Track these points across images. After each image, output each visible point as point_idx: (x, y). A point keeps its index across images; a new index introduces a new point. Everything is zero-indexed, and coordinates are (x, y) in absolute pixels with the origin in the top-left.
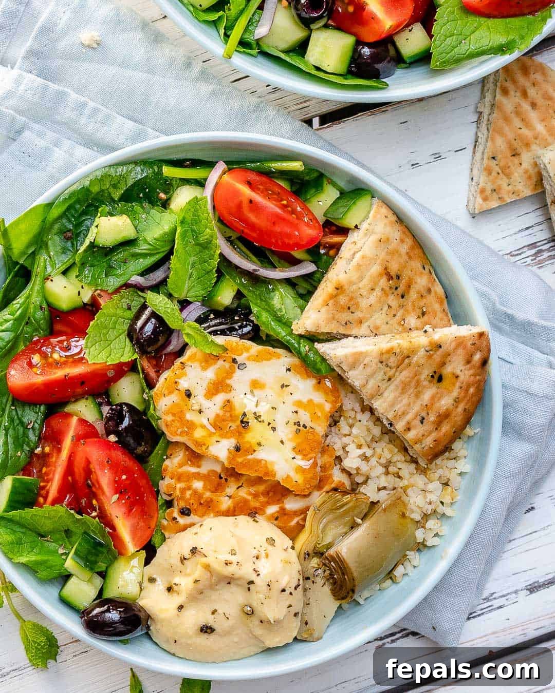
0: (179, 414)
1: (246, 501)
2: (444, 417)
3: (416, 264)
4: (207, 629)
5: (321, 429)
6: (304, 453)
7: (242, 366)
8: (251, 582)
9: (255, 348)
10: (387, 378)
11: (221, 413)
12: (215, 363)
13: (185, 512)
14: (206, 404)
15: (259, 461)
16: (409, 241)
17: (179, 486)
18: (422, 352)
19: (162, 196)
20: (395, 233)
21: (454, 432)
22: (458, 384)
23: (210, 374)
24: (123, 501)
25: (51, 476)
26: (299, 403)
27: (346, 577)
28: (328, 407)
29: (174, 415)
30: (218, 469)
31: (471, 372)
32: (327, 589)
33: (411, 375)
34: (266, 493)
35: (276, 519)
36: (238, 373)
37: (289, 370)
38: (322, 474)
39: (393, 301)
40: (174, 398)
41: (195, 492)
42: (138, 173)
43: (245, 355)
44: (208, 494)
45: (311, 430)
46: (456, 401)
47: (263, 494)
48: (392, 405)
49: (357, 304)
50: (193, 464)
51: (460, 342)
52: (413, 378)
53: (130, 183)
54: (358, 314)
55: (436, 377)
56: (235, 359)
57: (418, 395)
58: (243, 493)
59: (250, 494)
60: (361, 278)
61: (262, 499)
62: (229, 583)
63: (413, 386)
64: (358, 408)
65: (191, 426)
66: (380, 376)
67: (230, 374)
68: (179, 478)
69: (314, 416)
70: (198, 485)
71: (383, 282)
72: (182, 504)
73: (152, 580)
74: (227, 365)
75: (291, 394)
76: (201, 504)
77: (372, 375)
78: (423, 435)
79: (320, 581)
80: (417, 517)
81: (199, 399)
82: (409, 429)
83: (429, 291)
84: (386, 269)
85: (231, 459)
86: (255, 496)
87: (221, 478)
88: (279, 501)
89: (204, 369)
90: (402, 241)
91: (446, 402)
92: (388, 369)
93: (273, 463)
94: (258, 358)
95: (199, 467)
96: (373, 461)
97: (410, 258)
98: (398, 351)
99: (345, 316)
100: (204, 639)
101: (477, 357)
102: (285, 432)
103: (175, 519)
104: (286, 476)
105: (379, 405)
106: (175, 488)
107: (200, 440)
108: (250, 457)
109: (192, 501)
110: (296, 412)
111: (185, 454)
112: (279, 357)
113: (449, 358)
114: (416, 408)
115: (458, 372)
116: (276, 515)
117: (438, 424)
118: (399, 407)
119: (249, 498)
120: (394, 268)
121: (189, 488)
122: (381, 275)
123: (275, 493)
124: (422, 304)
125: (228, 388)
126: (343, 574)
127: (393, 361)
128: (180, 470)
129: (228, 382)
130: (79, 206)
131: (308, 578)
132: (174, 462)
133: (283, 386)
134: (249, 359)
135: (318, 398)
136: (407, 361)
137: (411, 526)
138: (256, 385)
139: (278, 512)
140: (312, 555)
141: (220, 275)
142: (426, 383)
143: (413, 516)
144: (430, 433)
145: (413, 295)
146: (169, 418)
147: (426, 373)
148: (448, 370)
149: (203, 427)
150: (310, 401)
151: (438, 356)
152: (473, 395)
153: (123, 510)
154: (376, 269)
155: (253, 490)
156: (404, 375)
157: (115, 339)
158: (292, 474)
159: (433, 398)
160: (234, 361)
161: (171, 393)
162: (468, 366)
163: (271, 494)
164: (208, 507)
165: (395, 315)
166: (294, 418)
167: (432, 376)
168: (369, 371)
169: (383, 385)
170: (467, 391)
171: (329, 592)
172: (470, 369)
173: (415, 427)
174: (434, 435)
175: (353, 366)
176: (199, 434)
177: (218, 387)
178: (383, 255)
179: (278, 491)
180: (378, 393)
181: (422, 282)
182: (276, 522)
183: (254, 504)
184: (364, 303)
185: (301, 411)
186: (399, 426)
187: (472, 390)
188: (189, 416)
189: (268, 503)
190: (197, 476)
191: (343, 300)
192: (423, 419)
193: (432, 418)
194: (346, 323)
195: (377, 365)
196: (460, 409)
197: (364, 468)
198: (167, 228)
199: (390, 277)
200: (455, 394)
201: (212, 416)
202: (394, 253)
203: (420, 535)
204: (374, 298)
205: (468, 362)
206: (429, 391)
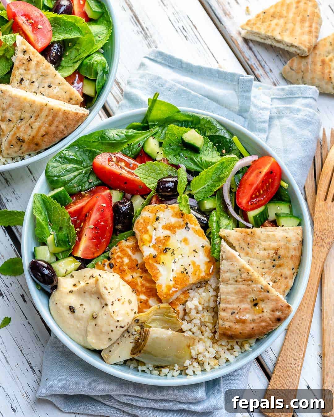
0: (146, 222)
1: (137, 284)
2: (243, 322)
3: (291, 264)
4: (72, 309)
5: (192, 280)
6: (176, 282)
7: (187, 228)
8: (106, 305)
9: (198, 227)
10: (236, 279)
11: (162, 238)
12: (179, 218)
13: (111, 266)
14: (160, 229)
15: (157, 269)
16: (297, 254)
17: (119, 254)
18: (259, 286)
19: (224, 151)
20: (295, 244)
21: (240, 333)
22: (260, 315)
23: (173, 220)
24: (94, 232)
26: (194, 263)
27: (143, 342)
28: (203, 274)
29: (144, 221)
30: (139, 262)
31: (270, 316)
32: (131, 346)
33: (246, 290)
34: (147, 288)
35: (141, 302)
36: (184, 229)
37: (203, 247)
38: (175, 301)
39: (269, 263)
40: (152, 216)
41: (122, 262)
42: (223, 133)
43: (193, 226)
44: (126, 268)
45: (188, 277)
46: (253, 320)
47: (146, 288)
48: (228, 293)
49: (253, 247)
50: (132, 251)
51: (277, 300)
52: (246, 292)
53: (217, 134)
54: (250, 251)
55: (255, 302)
56: (187, 223)
57: (241, 301)
58: (139, 281)
59: (141, 283)
60: (265, 241)
61: (144, 289)
62: (98, 298)
63: (242, 296)
64: (214, 286)
65: (146, 232)
66: (234, 275)
67: (180, 227)
68: (122, 251)
69: (194, 273)
70: (126, 260)
71: (272, 252)
72: (112, 261)
73: (72, 276)
74: (182, 223)
75: (195, 256)
76: (120, 268)
77: (232, 272)
78: (227, 319)
79: (132, 339)
80: (194, 353)
81: (159, 225)
82: (224, 310)
83: (286, 278)
84: (278, 249)
85: (148, 258)
86: (142, 285)
87: (137, 266)
88: (149, 296)
89: (173, 216)
90: (295, 249)
91: (247, 317)
92: (240, 276)
93: (161, 275)
94: (196, 231)
95: (133, 254)
96: (199, 315)
97: (291, 258)
98: (250, 274)
99: (243, 245)
100: (67, 312)
101: (278, 314)
102: (178, 268)
103: (104, 265)
104: (160, 284)
105: (222, 287)
106: (117, 253)
107: (144, 240)
108: (155, 264)
109: (117, 264)
110: (189, 265)
111: (133, 244)
112: (204, 239)
113: (267, 301)
114: (235, 306)
115: (265, 311)
116: (142, 301)
117: (237, 322)
118: (229, 298)
119: (139, 284)
120: (281, 252)
121: (121, 258)
122: (274, 249)
123: (151, 291)
124: (278, 278)
125: (174, 232)
126: (143, 341)
127: (245, 276)
128: (125, 248)
129: (176, 229)
130: (190, 124)
131: (129, 332)
132: (126, 244)
133: (194, 250)
134: (193, 228)
135: (203, 268)
136: (250, 282)
137: (188, 356)
138: (185, 240)
139: (144, 300)
140: (139, 324)
141: (214, 195)
142: (249, 300)
143: (192, 351)
144: (231, 322)
145: (279, 271)
146: (141, 221)
147: (253, 296)
148: (262, 305)
149: (151, 237)
150: (199, 266)
151: (265, 294)
152: (262, 327)
153: (91, 236)
154: (274, 245)
155: (144, 282)
156: (244, 287)
157: (152, 178)
158: (164, 286)
159: (246, 309)
161: (152, 212)
162: (271, 313)
163: (149, 291)
164: (122, 272)
165: (263, 268)
166: (186, 266)
167: (254, 300)
168: (232, 268)
169: (232, 281)
170: (261, 321)
172: (271, 314)
173: (227, 313)
174: (231, 324)
175: (227, 259)
176: (146, 237)
177: (171, 228)
178: (282, 243)
179: (152, 292)
180: (226, 282)
181: (287, 271)
182: (140, 304)
183: (139, 288)
184: (256, 250)
185: (191, 266)
186: (222, 306)
187: (263, 324)
188: (149, 227)
189: (144, 293)
190: (129, 257)
191: (249, 239)
192: (234, 313)
193: (237, 317)
194: (241, 247)
195: (237, 270)
196: (253, 325)
197: (193, 313)
198: (214, 161)
199: (276, 253)
200: (256, 317)
201: (158, 236)
202: (287, 248)
203: (187, 363)
204: (262, 253)
205: (273, 311)
206: (246, 305)
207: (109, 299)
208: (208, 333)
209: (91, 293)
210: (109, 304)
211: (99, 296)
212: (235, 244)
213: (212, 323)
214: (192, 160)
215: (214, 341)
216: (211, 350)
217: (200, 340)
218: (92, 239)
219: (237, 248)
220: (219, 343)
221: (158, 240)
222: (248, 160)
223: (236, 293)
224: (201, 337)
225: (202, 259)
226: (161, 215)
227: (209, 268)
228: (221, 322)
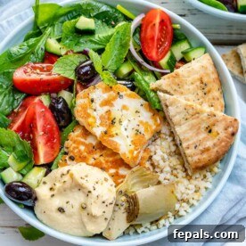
0: (84, 108)
1: (101, 163)
2: (207, 150)
3: (216, 86)
4: (61, 210)
5: (148, 136)
7: (121, 97)
8: (90, 192)
9: (129, 92)
10: (186, 118)
11: (104, 115)
12: (110, 92)
13: (72, 159)
14: (98, 108)
15: (114, 142)
17: (74, 145)
18: (206, 114)
19: (113, 23)
20: (211, 69)
21: (209, 160)
22: (218, 137)
23: (106, 96)
26: (141, 122)
28: (154, 127)
29: (82, 108)
30: (94, 143)
31: (226, 135)
32: (125, 215)
33: (197, 122)
34: (112, 162)
35: (113, 176)
37: (142, 105)
39: (200, 93)
40: (86, 101)
41: (80, 151)
43: (125, 93)
44: (85, 154)
45: (143, 136)
46: (214, 145)
47: (110, 162)
48: (184, 132)
49: (183, 86)
50: (83, 137)
51: (224, 119)
52: (198, 124)
53: (101, 11)
54: (182, 90)
55: (209, 129)
57: (198, 134)
58: (102, 159)
60: (189, 77)
61: (109, 164)
62: (80, 190)
63: (196, 128)
65: (89, 116)
66: (183, 116)
67: (114, 99)
68: (74, 142)
69: (146, 130)
70: (82, 148)
71: (198, 83)
72: (71, 154)
73: (44, 183)
74: (114, 94)
75: (139, 116)
76: (80, 157)
77: (179, 113)
78: (194, 154)
79: (122, 208)
80: (179, 196)
81: (96, 105)
82: (188, 148)
83: (218, 99)
84: (201, 78)
85: (102, 137)
86: (107, 162)
87: (94, 148)
88: (117, 168)
89: (103, 93)
90: (213, 73)
91: (209, 144)
92: (188, 114)
94: (130, 96)
95: (86, 139)
96: (167, 163)
97: (214, 81)
98: (194, 108)
101: (231, 130)
102: (131, 133)
103: (66, 160)
105: (179, 130)
106: (71, 145)
107: (90, 123)
108: (110, 139)
109: (76, 155)
110: (139, 125)
111: (81, 131)
112: (139, 98)
113: (217, 123)
114: (195, 140)
115: (220, 132)
116: (113, 174)
117: (203, 152)
118: (187, 135)
119: (104, 162)
120: (205, 80)
121: (77, 148)
122: (198, 80)
123: (116, 163)
124: (213, 101)
125: (112, 105)
126: (135, 206)
127: (191, 111)
128: (76, 138)
129: (112, 102)
130: (74, 13)
131: (118, 205)
132: (76, 134)
133: (137, 112)
134: (125, 95)
135: (151, 122)
136: (197, 115)
138: (124, 107)
139: (115, 173)
140: (123, 194)
141: (126, 60)
142: (203, 130)
143: (177, 195)
144: (198, 154)
145: (210, 96)
146: (80, 109)
147: (205, 125)
148: (215, 129)
149: (94, 118)
150: (147, 123)
151: (212, 119)
152: (223, 147)
153: (44, 141)
154: (197, 76)
155: (107, 159)
156: (194, 121)
157: (68, 70)
158: (127, 153)
159: (204, 139)
160: (118, 93)
161: (85, 98)
162: (225, 131)
163: (114, 163)
164: (83, 159)
165: (199, 100)
166: (137, 128)
167: (207, 128)
168: (178, 110)
169: (183, 121)
170: (221, 143)
172: (225, 133)
173: (191, 148)
174: (199, 156)
175: (172, 105)
176: (90, 120)
177: (107, 103)
178: (202, 72)
179: (121, 163)
180: (179, 124)
181: (216, 93)
182: (113, 178)
183: (105, 165)
184: (186, 87)
185: (141, 126)
186: (184, 145)
187: (223, 144)
188: (89, 111)
189: (112, 167)
190: (83, 144)
192: (196, 146)
193: (201, 148)
195: (183, 110)
196: (216, 149)
197: (161, 163)
198: (110, 34)
199: (202, 82)
200: (215, 141)
201: (100, 114)
202: (208, 74)
204: (191, 87)
205: (226, 129)
206: (203, 135)
207: (89, 186)
208: (181, 174)
209: (71, 189)
210: (92, 189)
211: (80, 188)
212: (169, 89)
213: (180, 164)
214: (91, 41)
215: (189, 177)
216: (190, 186)
217: (177, 183)
218: (46, 143)
219: (172, 92)
220: (194, 177)
221: (101, 118)
222: (137, 20)
223: (191, 129)
224: (176, 180)
225: (146, 116)
226: (93, 95)
227: (156, 121)
228: (190, 159)
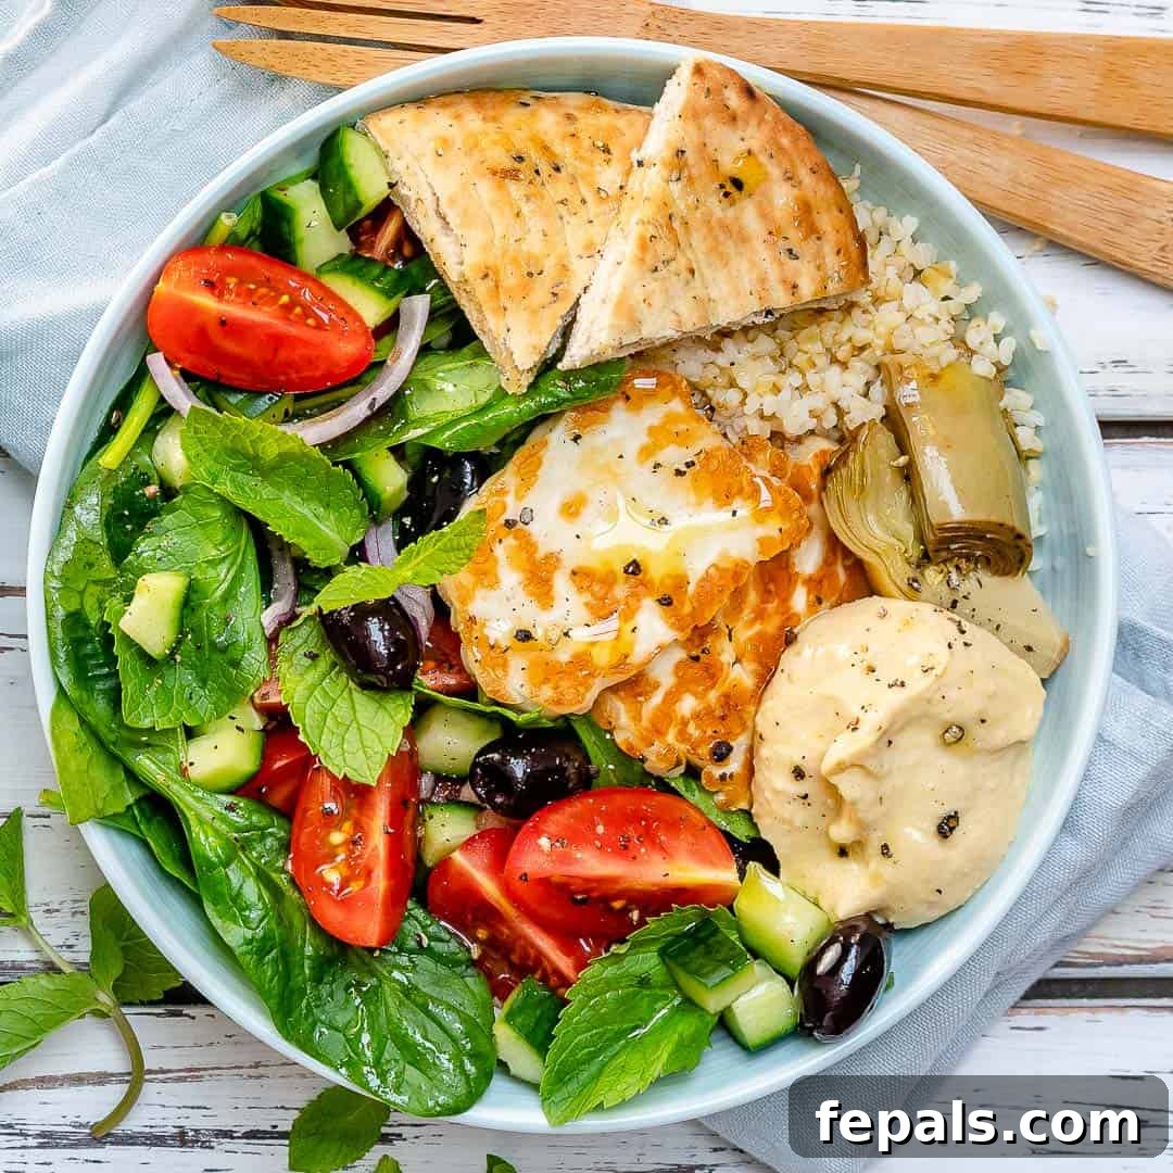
0: (548, 672)
1: (760, 637)
2: (805, 214)
3: (513, 116)
5: (708, 439)
6: (735, 490)
7: (527, 516)
9: (507, 477)
10: (685, 275)
11: (587, 597)
12: (496, 561)
13: (721, 753)
14: (558, 616)
15: (706, 578)
16: (466, 107)
17: (671, 737)
18: (675, 188)
19: (152, 490)
21: (841, 211)
22: (763, 158)
23: (510, 578)
24: (643, 850)
25: (532, 952)
26: (646, 452)
27: (988, 536)
28: (677, 406)
29: (546, 680)
30: (680, 655)
31: (753, 122)
33: (705, 230)
34: (766, 595)
35: (819, 601)
36: (533, 528)
37: (576, 438)
38: (786, 480)
39: (557, 189)
40: (517, 661)
41: (697, 716)
42: (90, 513)
43: (510, 500)
44: (713, 696)
45: (702, 456)
46: (790, 179)
47: (764, 601)
48: (738, 292)
49: (530, 258)
50: (647, 695)
51: (691, 114)
52: (711, 229)
53: (99, 534)
54: (549, 265)
55: (729, 188)
56: (507, 521)
57: (743, 239)
58: (744, 634)
59: (752, 622)
60: (489, 225)
61: (772, 606)
62: (890, 742)
63: (726, 238)
64: (705, 355)
65: (581, 661)
66: (676, 284)
67: (527, 545)
68: (660, 732)
69: (681, 438)
70: (688, 705)
71: (515, 190)
72: (704, 750)
74: (510, 540)
75: (621, 457)
76: (723, 718)
77: (669, 299)
78: (819, 268)
79: (969, 585)
80: (948, 355)
81: (543, 623)
82: (795, 287)
83: (569, 117)
84: (494, 173)
85: (678, 625)
86: (760, 615)
87: (696, 659)
88: (791, 579)
89: (494, 584)
90: (458, 117)
91: (782, 198)
92: (673, 264)
93: (724, 555)
94: (527, 480)
95: (657, 686)
97: (494, 119)
98: (651, 231)
99: (540, 293)
100: (962, 840)
101: (734, 99)
103: (723, 777)
104: (757, 545)
105: (725, 315)
106: (670, 748)
107: (614, 661)
108: (691, 588)
109: (709, 732)
110: (657, 466)
111: (621, 699)
112: (545, 444)
113: (710, 149)
114: (763, 253)
115: (743, 146)
116: (812, 597)
117: (812, 231)
118: (747, 281)
119: (757, 627)
120: (499, 157)
121: (685, 723)
122: (501, 187)
123: (772, 579)
124: (587, 143)
125: (553, 560)
126: (982, 538)
127: (663, 248)
128: (645, 723)
129: (540, 554)
130: (89, 647)
131: (954, 604)
132: (626, 725)
134: (519, 498)
135: (653, 414)
136: (676, 224)
137: (959, 374)
138: (571, 509)
139: (809, 593)
140: (918, 575)
142: (731, 213)
143: (944, 361)
144: (819, 255)
145: (564, 150)
146: (547, 692)
147: (714, 203)
148: (729, 165)
150: (651, 430)
151: (696, 166)
152: (795, 141)
153: (657, 858)
154: (485, 189)
155: (747, 614)
156: (699, 241)
158: (761, 531)
159: (764, 215)
160: (509, 524)
161: (505, 666)
162: (740, 123)
163: (772, 587)
164: (734, 709)
165: (584, 201)
166: (665, 475)
167: (726, 195)
168: (657, 300)
169: (697, 288)
170: (781, 149)
171: (996, 580)
172: (747, 123)
173: (797, 273)
174: (828, 249)
175: (636, 323)
176: (602, 657)
177: (539, 578)
178: (467, 164)
179: (774, 572)
180: (703, 303)
181: (547, 121)
182: (825, 604)
183: (771, 626)
184: (534, 244)
185: (660, 457)
186: (781, 299)
187: (785, 141)
188: (563, 655)
189: (785, 600)
190: (672, 697)
191: (510, 280)
192: (790, 251)
193: (795, 235)
194: (555, 295)
195: (656, 280)
196: (805, 175)
197: (817, 401)
199: (512, 175)
200: (775, 172)
201: (585, 616)
202: (473, 146)
203: (982, 367)
204: (535, 224)
205: (734, 119)
206: (748, 214)
208: (855, 328)
209: (878, 776)
210: (904, 694)
211: (882, 742)
212: (551, 321)
213: (818, 325)
214: (228, 597)
218: (662, 848)
221: (601, 611)
223: (725, 261)
224: (875, 351)
225: (623, 429)
226: (500, 630)
227: (649, 395)
228: (833, 288)
